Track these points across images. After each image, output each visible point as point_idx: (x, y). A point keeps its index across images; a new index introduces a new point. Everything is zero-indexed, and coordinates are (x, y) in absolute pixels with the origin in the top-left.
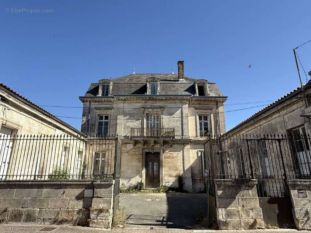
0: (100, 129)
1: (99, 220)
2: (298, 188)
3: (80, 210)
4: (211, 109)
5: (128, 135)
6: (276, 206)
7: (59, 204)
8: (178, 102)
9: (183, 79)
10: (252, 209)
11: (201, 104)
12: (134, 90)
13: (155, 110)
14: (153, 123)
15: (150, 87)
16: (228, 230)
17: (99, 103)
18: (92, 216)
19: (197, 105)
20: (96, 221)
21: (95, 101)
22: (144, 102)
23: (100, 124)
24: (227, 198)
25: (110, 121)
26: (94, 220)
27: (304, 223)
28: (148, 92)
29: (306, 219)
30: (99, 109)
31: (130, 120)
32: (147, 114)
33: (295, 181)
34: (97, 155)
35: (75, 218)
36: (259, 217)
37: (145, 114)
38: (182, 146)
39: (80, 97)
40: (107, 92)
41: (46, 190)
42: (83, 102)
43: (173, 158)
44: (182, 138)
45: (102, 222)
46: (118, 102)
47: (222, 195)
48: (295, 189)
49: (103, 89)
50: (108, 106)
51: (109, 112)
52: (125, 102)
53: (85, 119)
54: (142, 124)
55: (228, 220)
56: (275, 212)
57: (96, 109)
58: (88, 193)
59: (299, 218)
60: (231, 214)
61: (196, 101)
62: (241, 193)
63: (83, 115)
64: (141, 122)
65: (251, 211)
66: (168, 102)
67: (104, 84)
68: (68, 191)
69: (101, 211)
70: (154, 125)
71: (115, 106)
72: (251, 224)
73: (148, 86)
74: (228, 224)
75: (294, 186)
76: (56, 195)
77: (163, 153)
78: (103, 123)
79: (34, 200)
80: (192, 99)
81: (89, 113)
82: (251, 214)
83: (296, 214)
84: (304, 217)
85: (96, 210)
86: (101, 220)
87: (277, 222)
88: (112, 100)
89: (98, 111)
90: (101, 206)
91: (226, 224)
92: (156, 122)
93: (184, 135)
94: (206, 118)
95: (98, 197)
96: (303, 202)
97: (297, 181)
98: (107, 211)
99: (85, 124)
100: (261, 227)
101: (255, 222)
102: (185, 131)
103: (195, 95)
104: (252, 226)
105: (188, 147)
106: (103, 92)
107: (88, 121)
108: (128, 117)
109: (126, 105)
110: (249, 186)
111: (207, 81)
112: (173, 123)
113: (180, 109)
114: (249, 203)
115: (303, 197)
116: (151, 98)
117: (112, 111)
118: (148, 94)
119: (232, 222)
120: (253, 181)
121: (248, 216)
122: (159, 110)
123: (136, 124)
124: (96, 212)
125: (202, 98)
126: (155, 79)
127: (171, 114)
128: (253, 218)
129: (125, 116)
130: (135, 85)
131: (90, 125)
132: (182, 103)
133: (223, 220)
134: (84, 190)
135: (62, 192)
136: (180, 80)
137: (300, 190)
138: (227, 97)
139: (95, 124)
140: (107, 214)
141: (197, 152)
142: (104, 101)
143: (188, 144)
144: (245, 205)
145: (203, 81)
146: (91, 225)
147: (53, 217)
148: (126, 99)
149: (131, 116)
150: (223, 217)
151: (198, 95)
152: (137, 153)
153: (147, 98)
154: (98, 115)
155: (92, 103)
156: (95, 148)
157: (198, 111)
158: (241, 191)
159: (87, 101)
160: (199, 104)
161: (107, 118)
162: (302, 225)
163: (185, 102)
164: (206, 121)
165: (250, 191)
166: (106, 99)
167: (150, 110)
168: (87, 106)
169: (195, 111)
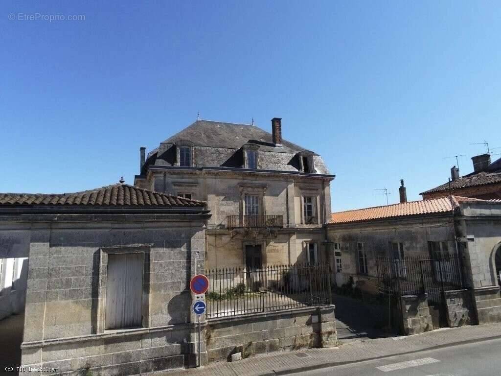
1: (329, 341)
3: (312, 335)
4: (317, 190)
5: (223, 223)
6: (437, 311)
7: (293, 332)
8: (282, 179)
9: (280, 144)
10: (425, 317)
11: (307, 183)
12: (224, 158)
13: (256, 189)
14: (252, 207)
15: (248, 156)
16: (414, 334)
17: (179, 176)
18: (324, 338)
19: (302, 184)
20: (327, 342)
21: (173, 173)
22: (241, 177)
28: (245, 165)
30: (179, 184)
31: (226, 202)
32: (246, 194)
35: (309, 342)
36: (430, 322)
37: (243, 194)
38: (287, 237)
40: (188, 160)
41: (280, 320)
42: (155, 173)
43: (278, 251)
44: (288, 226)
45: (332, 342)
46: (208, 176)
48: (448, 298)
50: (191, 180)
51: (192, 190)
52: (217, 177)
55: (414, 327)
56: (437, 316)
57: (175, 184)
58: (315, 319)
59: (451, 320)
60: (415, 322)
64: (239, 205)
65: (425, 318)
66: (271, 179)
67: (183, 147)
68: (298, 319)
69: (330, 333)
70: (253, 209)
71: (201, 180)
73: (245, 155)
76: (289, 324)
77: (267, 245)
79: (271, 331)
81: (164, 190)
82: (426, 320)
85: (326, 333)
89: (177, 187)
90: (329, 329)
91: (412, 331)
92: (255, 205)
93: (290, 222)
94: (310, 200)
95: (325, 322)
100: (431, 329)
101: (428, 326)
102: (291, 218)
103: (301, 171)
104: (426, 329)
105: (294, 237)
106: (182, 159)
109: (218, 181)
111: (313, 152)
112: (277, 208)
113: (285, 191)
114: (424, 313)
115: (453, 303)
116: (249, 174)
117: (197, 188)
118: (246, 168)
119: (416, 329)
121: (424, 322)
122: (261, 190)
123: (231, 208)
124: (326, 335)
125: (308, 175)
126: (254, 146)
128: (427, 323)
129: (218, 195)
132: (287, 181)
133: (410, 328)
134: (311, 317)
135: (294, 321)
136: (277, 145)
137: (452, 298)
138: (334, 176)
141: (302, 243)
142: (186, 174)
143: (294, 234)
144: (421, 315)
145: (309, 154)
146: (324, 346)
147: (291, 344)
148: (219, 173)
151: (303, 171)
152: (236, 247)
154: (178, 193)
155: (168, 175)
157: (303, 191)
159: (160, 172)
160: (305, 183)
163: (291, 180)
164: (310, 204)
166: (185, 171)
167: (250, 189)
168: (160, 180)
169: (300, 191)
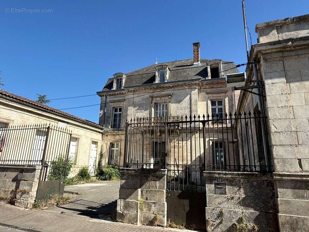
0: (115, 120)
1: (22, 200)
2: (216, 182)
4: (226, 93)
6: (186, 202)
8: (186, 88)
9: (198, 62)
10: (154, 203)
11: (214, 88)
12: (145, 80)
13: (163, 98)
14: (161, 112)
15: (159, 75)
16: (123, 223)
17: (114, 96)
18: (18, 196)
19: (209, 90)
21: (110, 95)
22: (152, 91)
23: (115, 116)
24: (128, 189)
25: (123, 113)
26: (18, 200)
27: (214, 226)
28: (156, 80)
29: (218, 221)
30: (114, 102)
31: (139, 111)
32: (155, 103)
33: (212, 173)
34: (112, 145)
35: (8, 197)
36: (161, 213)
37: (153, 103)
38: (189, 135)
39: (97, 92)
40: (121, 85)
42: (101, 96)
43: (180, 147)
45: (24, 202)
46: (129, 93)
47: (124, 185)
48: (211, 183)
49: (117, 83)
50: (121, 98)
51: (121, 105)
52: (135, 93)
53: (102, 112)
54: (150, 114)
55: (125, 212)
56: (184, 210)
57: (111, 102)
58: (20, 176)
59: (209, 220)
60: (129, 206)
61: (207, 85)
62: (147, 184)
63: (101, 109)
64: (150, 112)
65: (153, 205)
66: (176, 89)
67: (118, 78)
70: (163, 115)
71: (126, 97)
72: (151, 219)
73: (157, 74)
74: (124, 216)
75: (211, 180)
77: (171, 142)
78: (118, 114)
80: (202, 83)
81: (105, 106)
82: (153, 208)
83: (206, 214)
84: (216, 219)
85: (21, 191)
86: (23, 201)
87: (185, 221)
88: (124, 92)
89: (112, 104)
90: (26, 188)
91: (122, 216)
92: (165, 111)
93: (192, 123)
94: (220, 103)
95: (24, 180)
96: (218, 200)
97: (215, 173)
98: (28, 193)
99: (102, 116)
100: (161, 225)
101: (155, 218)
103: (207, 78)
104: (153, 223)
106: (117, 86)
107: (104, 113)
108: (137, 108)
109: (135, 96)
110: (157, 177)
111: (221, 60)
112: (181, 111)
113: (189, 96)
114: (154, 196)
115: (221, 194)
116: (158, 87)
117: (125, 103)
118: (156, 83)
119: (128, 215)
120: (162, 171)
121: (150, 210)
122: (167, 98)
123: (144, 114)
124: (20, 194)
125: (215, 80)
126: (164, 67)
127: (179, 102)
128: (154, 213)
129: (135, 107)
130: (146, 75)
131: (106, 118)
132: (191, 88)
133: (120, 212)
134: (18, 174)
135: (4, 175)
136: (194, 63)
137: (218, 184)
139: (110, 117)
140: (28, 196)
141: (208, 142)
142: (118, 94)
143: (197, 132)
144: (149, 198)
145: (217, 62)
146: (15, 204)
148: (136, 90)
149: (140, 107)
150: (120, 208)
151: (210, 78)
152: (145, 143)
153: (155, 87)
154: (113, 108)
155: (108, 97)
156: (110, 139)
157: (210, 95)
158: (147, 182)
159: (103, 95)
160: (212, 88)
161: (120, 110)
162: (213, 228)
163: (195, 87)
164: (220, 107)
165: (158, 182)
166: (119, 92)
167: (158, 99)
168: (104, 100)
169: (207, 95)
